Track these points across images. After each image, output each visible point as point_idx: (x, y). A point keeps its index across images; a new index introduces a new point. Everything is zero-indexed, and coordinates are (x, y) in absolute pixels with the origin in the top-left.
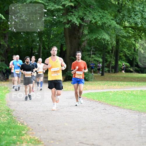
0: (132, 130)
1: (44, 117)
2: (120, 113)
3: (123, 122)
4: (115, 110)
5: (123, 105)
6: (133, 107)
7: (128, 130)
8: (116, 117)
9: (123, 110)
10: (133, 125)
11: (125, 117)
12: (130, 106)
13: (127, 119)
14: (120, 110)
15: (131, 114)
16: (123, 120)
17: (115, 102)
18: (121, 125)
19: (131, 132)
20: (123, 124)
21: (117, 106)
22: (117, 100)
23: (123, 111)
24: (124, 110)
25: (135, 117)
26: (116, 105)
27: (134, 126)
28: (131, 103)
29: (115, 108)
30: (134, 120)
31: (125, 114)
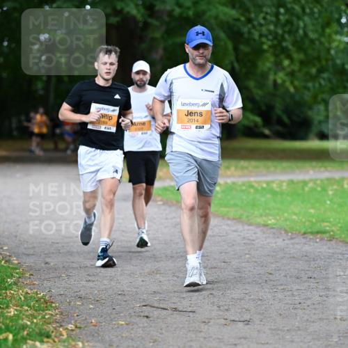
0: (270, 276)
1: (58, 243)
2: (239, 235)
3: (247, 256)
4: (228, 228)
5: (247, 217)
6: (270, 220)
7: (260, 274)
8: (230, 245)
9: (246, 227)
10: (272, 263)
11: (253, 244)
12: (264, 218)
13: (257, 250)
14: (240, 227)
15: (266, 238)
16: (247, 252)
17: (227, 209)
18: (244, 264)
19: (266, 281)
20: (248, 262)
21: (234, 219)
22: (232, 202)
23: (249, 230)
24: (251, 227)
25: (276, 243)
26: (231, 215)
27: (274, 266)
28: (267, 211)
29: (229, 222)
30: (274, 252)
31: (251, 238)
